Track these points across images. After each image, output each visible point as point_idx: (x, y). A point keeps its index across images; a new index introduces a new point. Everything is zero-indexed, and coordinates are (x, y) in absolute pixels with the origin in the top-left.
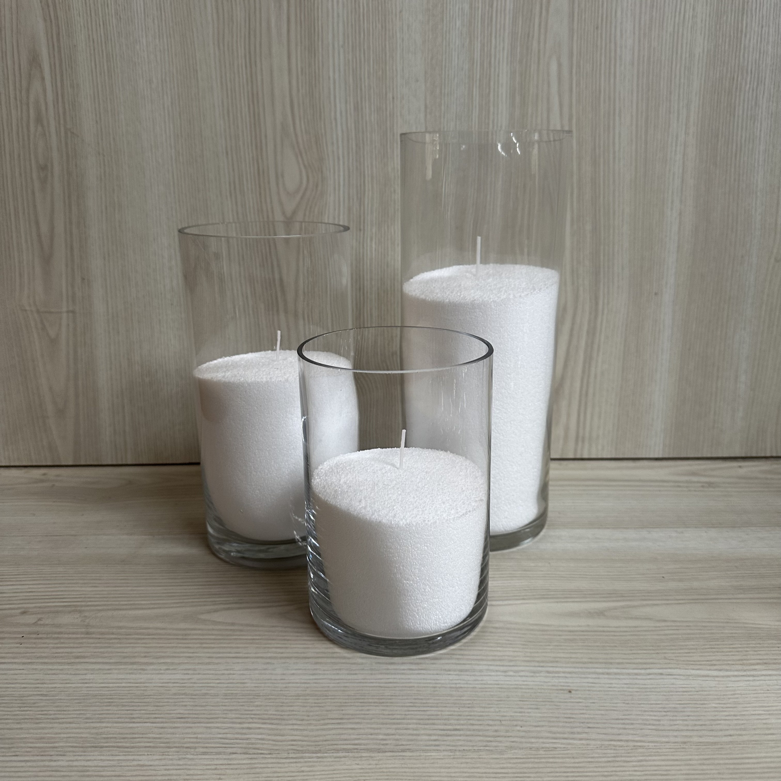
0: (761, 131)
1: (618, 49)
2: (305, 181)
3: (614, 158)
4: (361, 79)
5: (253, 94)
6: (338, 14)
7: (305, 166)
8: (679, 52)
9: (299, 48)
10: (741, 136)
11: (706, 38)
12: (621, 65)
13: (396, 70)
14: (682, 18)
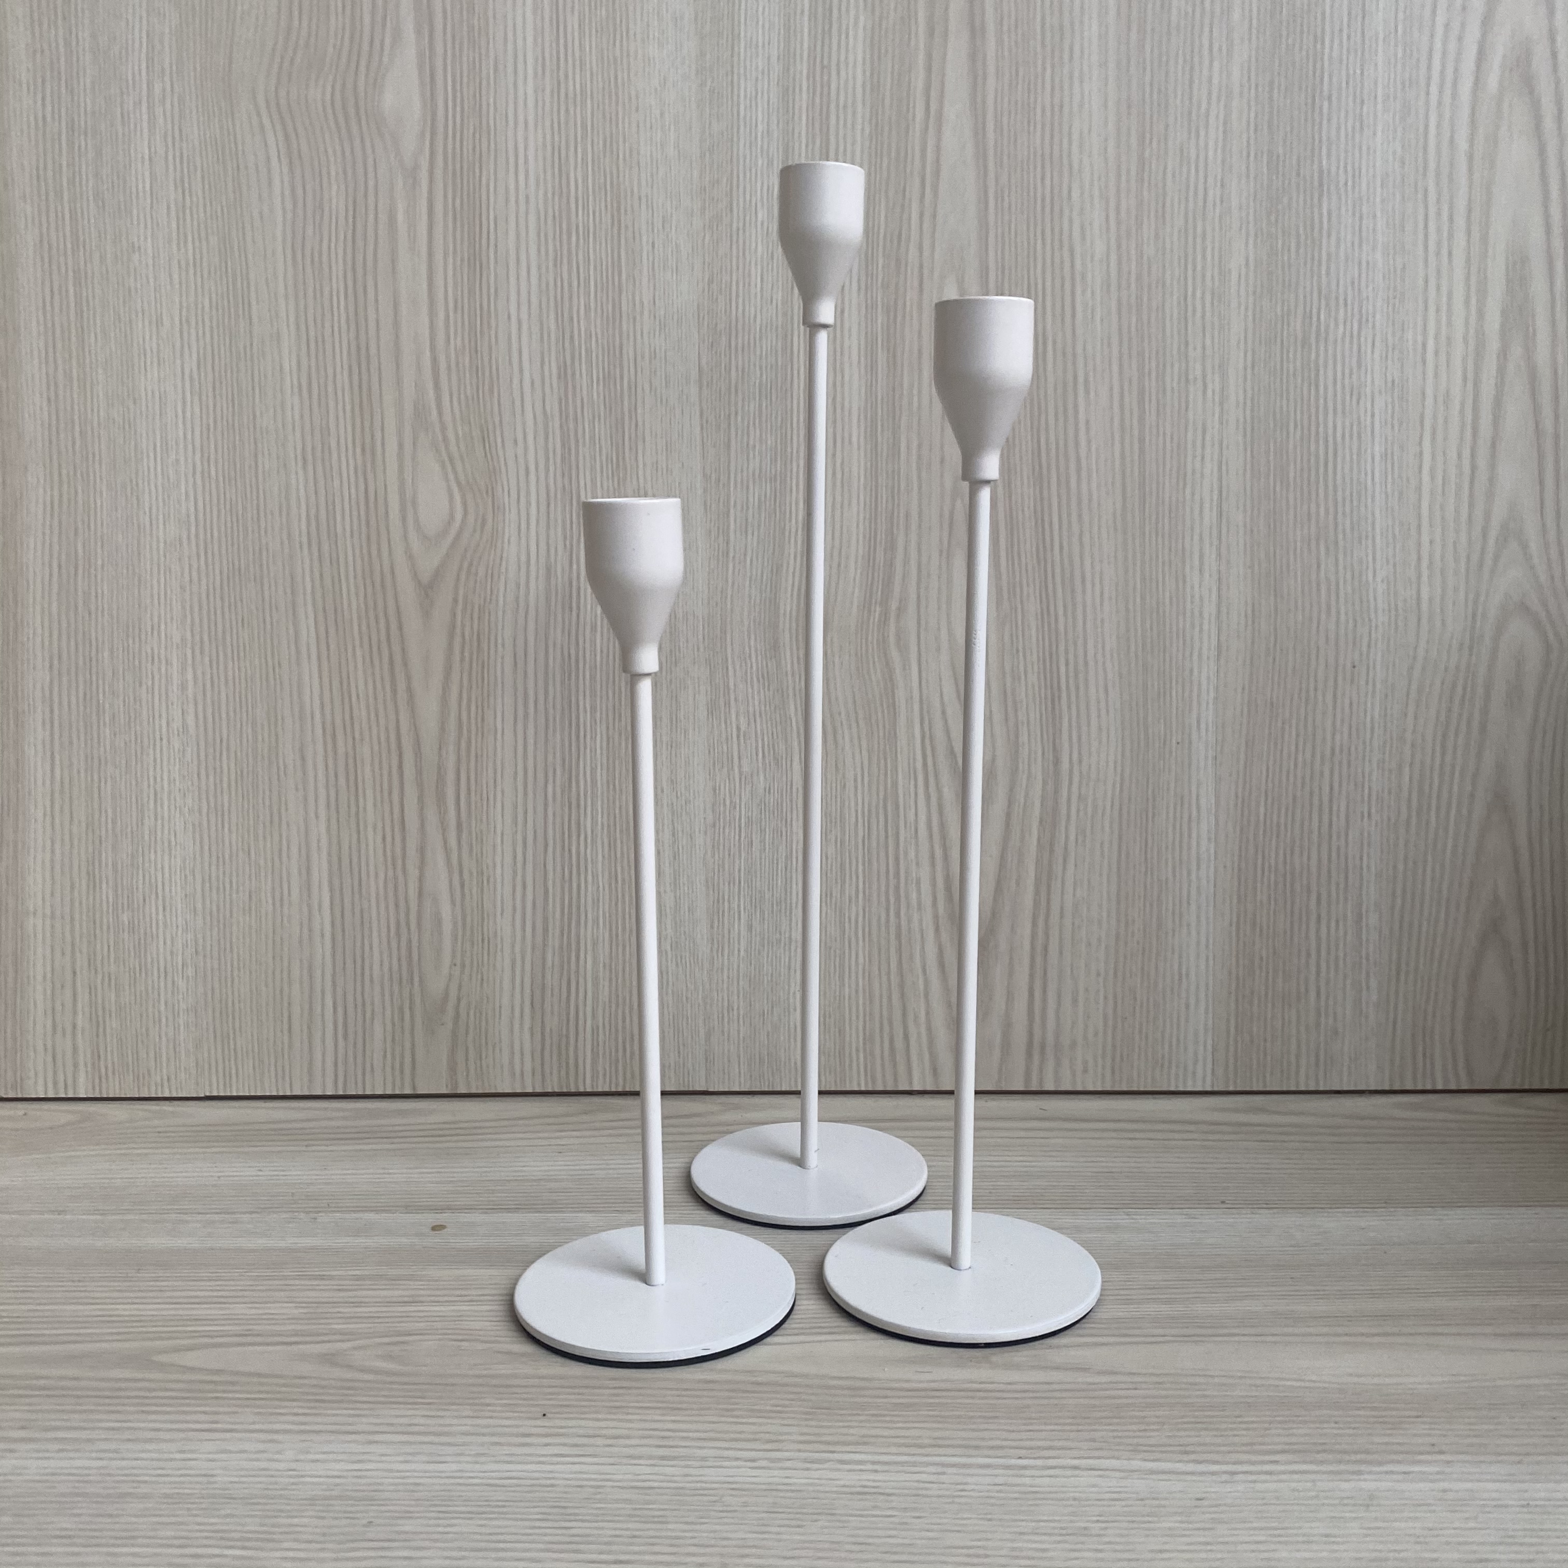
0: (1373, 416)
1: (1078, 263)
2: (459, 516)
3: (1079, 470)
4: (571, 319)
5: (358, 348)
6: (527, 197)
7: (459, 484)
8: (1199, 268)
9: (451, 260)
10: (1335, 427)
11: (1251, 241)
12: (1084, 292)
13: (642, 303)
14: (1201, 203)
